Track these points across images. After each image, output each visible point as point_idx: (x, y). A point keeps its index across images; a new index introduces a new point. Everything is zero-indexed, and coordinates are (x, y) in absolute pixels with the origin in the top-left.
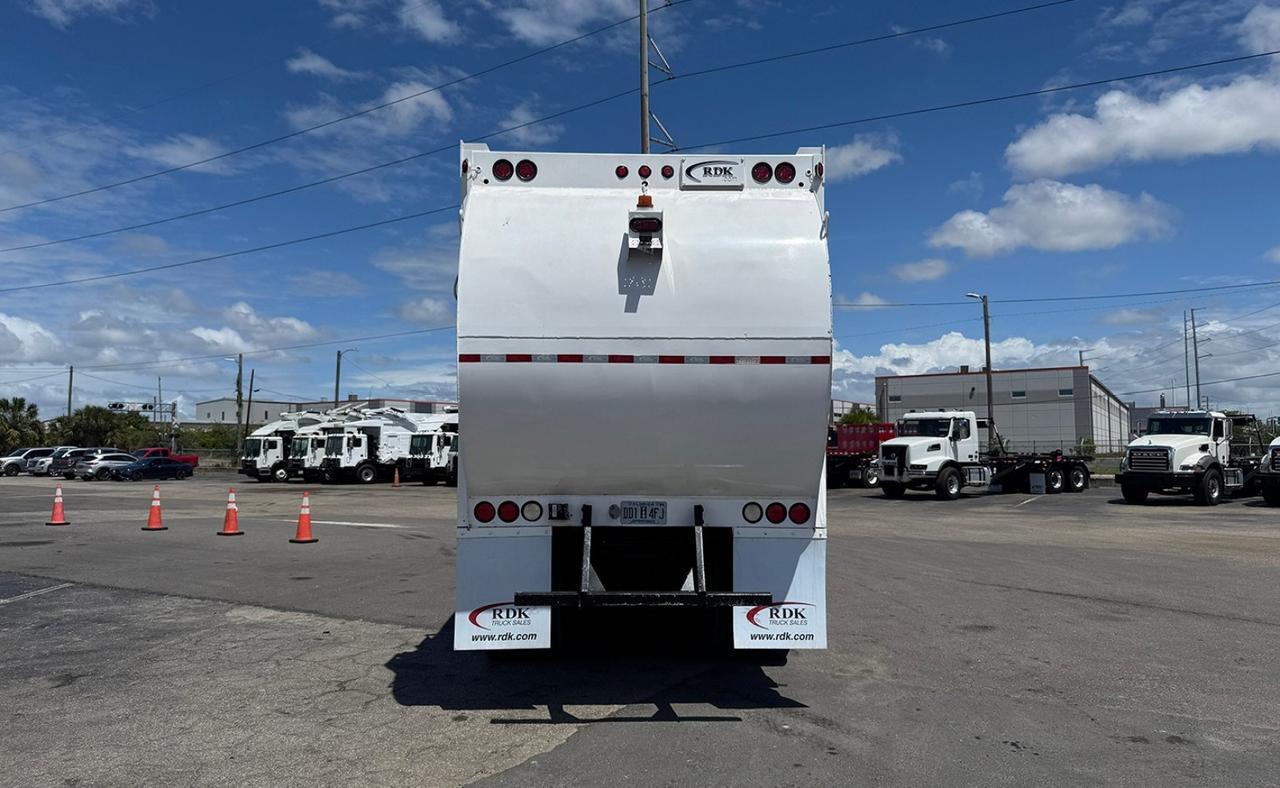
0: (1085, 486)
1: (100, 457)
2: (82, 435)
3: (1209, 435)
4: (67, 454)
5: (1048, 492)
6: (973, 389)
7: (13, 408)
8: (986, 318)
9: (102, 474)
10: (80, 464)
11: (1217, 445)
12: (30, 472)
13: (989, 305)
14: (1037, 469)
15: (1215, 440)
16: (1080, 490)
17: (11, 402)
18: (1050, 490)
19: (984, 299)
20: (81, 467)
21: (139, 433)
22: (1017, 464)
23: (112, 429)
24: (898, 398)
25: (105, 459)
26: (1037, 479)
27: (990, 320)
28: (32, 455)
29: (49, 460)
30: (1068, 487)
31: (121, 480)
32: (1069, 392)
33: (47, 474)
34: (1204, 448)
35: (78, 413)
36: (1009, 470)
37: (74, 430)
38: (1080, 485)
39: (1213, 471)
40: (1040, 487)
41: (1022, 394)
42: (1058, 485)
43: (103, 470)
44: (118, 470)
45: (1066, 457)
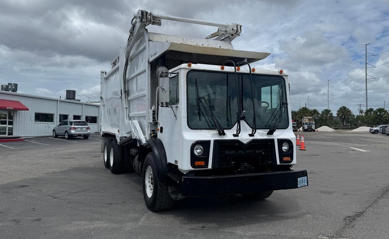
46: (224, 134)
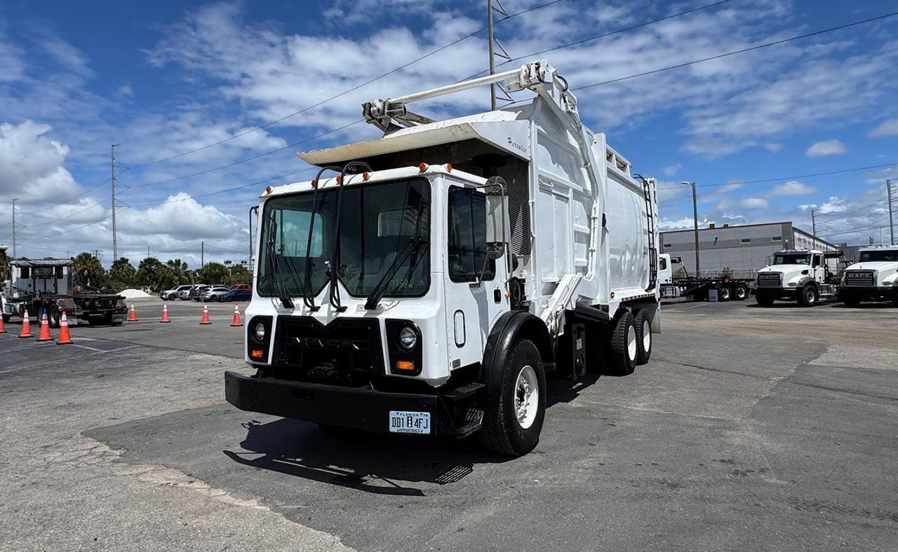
0: (746, 297)
1: (212, 289)
2: (208, 278)
3: (809, 264)
4: (198, 288)
5: (719, 300)
6: (717, 238)
7: (175, 265)
8: (694, 196)
9: (213, 299)
10: (202, 293)
11: (815, 270)
12: (181, 298)
13: (696, 188)
14: (713, 287)
15: (814, 267)
16: (743, 299)
17: (174, 261)
18: (721, 299)
19: (693, 185)
20: (203, 295)
21: (242, 276)
22: (701, 284)
23: (223, 275)
24: (670, 245)
25: (214, 290)
26: (713, 293)
27: (697, 198)
28: (181, 289)
29: (188, 292)
30: (734, 297)
31: (221, 301)
32: (779, 238)
33: (188, 299)
34: (805, 272)
35: (206, 267)
36: (695, 288)
37: (204, 276)
38: (743, 296)
39: (810, 286)
40: (715, 298)
41: (748, 240)
42: (727, 297)
43: (214, 296)
44: (220, 296)
45: (733, 280)
46: (292, 306)
